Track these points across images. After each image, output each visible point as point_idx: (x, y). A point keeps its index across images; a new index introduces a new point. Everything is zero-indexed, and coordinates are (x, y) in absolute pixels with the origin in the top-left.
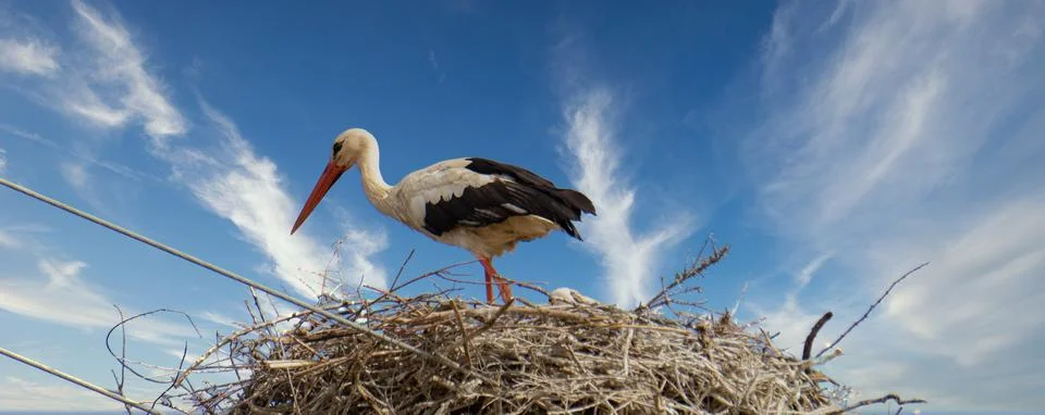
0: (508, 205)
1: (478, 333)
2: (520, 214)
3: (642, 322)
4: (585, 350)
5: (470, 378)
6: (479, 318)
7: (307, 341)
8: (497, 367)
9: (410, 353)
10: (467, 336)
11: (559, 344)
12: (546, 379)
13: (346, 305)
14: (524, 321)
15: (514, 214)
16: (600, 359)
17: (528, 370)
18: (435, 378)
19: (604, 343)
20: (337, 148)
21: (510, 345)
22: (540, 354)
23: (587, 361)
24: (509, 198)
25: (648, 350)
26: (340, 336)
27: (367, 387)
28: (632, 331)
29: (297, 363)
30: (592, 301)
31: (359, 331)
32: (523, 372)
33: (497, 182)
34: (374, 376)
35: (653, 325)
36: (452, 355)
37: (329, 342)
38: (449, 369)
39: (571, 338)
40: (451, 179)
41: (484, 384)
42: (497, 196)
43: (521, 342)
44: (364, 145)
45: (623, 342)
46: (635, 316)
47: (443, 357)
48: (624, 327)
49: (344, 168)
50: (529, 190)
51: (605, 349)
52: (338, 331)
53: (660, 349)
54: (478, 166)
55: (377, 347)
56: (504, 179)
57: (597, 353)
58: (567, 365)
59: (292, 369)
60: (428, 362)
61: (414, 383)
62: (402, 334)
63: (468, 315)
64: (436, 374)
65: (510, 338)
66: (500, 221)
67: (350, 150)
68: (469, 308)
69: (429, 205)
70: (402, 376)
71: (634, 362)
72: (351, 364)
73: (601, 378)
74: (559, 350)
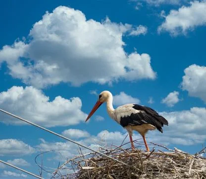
0: (143, 120)
1: (145, 159)
2: (145, 123)
3: (197, 158)
4: (179, 166)
5: (143, 174)
6: (146, 155)
7: (95, 161)
8: (151, 170)
9: (125, 165)
10: (142, 161)
11: (170, 164)
12: (166, 174)
13: (107, 150)
14: (161, 157)
15: (144, 123)
16: (183, 169)
17: (161, 172)
18: (132, 173)
19: (185, 164)
20: (100, 96)
21: (156, 164)
22: (164, 167)
23: (178, 169)
24: (143, 118)
25: (199, 167)
26: (105, 160)
27: (112, 176)
28: (193, 161)
29: (91, 168)
30: (181, 151)
31: (110, 159)
32: (159, 172)
33: (141, 112)
34: (114, 172)
35: (200, 159)
36: (138, 167)
37: (101, 162)
38: (137, 171)
39: (174, 162)
40: (128, 110)
41: (147, 176)
42: (140, 117)
43: (159, 163)
44: (108, 96)
45: (190, 164)
46: (194, 156)
47: (135, 167)
48: (190, 159)
49: (102, 103)
50: (150, 116)
51: (185, 166)
52: (104, 158)
53: (202, 166)
54: (136, 107)
55: (115, 164)
56: (142, 112)
57: (182, 167)
58: (173, 170)
59: (89, 169)
60: (131, 168)
61: (126, 175)
62: (123, 160)
63: (143, 154)
64: (133, 172)
65: (155, 161)
66: (140, 125)
67: (104, 97)
68: (143, 152)
69: (121, 118)
70: (123, 172)
71: (193, 170)
72: (107, 168)
73: (183, 174)
74: (171, 166)
